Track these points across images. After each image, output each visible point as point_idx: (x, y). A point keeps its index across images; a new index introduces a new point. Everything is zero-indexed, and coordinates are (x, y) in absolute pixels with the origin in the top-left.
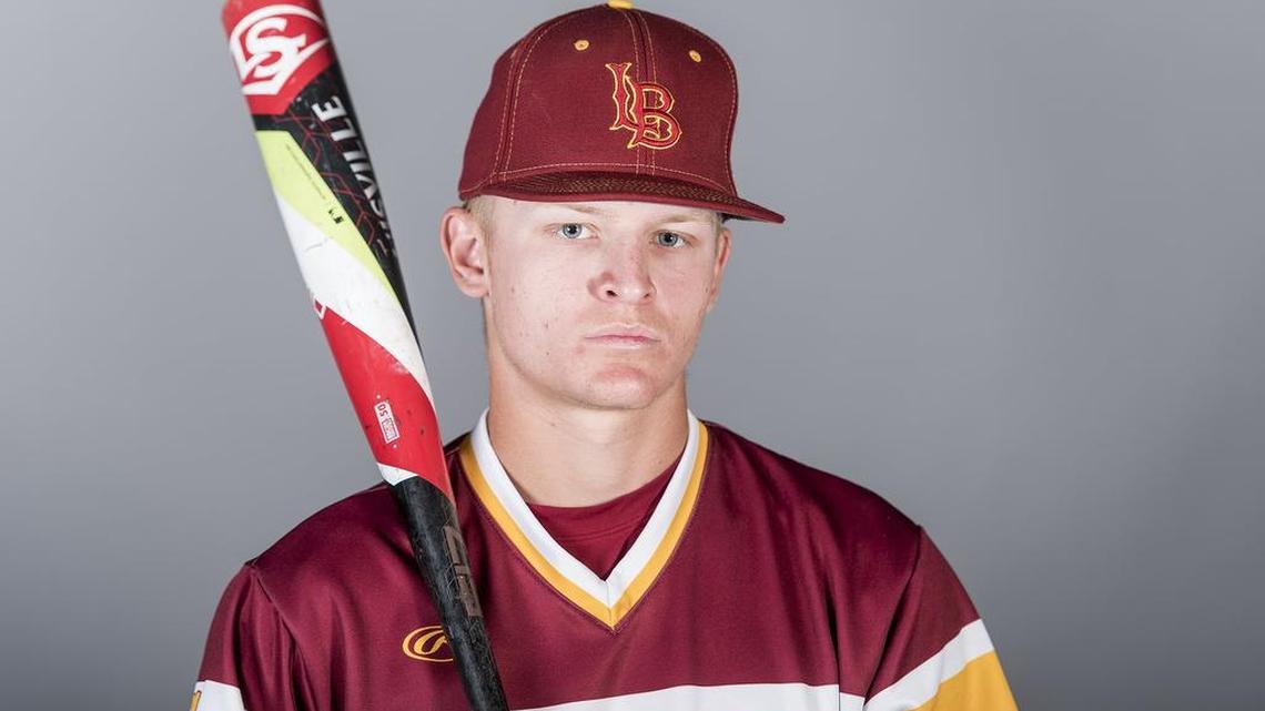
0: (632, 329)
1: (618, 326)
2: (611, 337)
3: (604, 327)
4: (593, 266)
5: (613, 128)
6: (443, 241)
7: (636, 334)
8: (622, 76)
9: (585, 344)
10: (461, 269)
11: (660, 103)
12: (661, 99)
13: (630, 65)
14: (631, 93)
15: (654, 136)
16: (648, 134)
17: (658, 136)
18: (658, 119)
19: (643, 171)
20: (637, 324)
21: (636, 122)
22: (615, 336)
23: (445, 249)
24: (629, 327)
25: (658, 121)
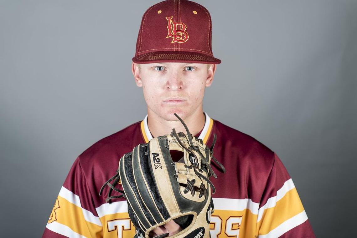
0: (176, 98)
1: (172, 98)
2: (170, 101)
3: (168, 98)
4: (164, 79)
5: (167, 37)
6: (133, 71)
7: (177, 100)
8: (170, 20)
9: (163, 103)
10: (137, 79)
11: (182, 28)
12: (182, 27)
13: (172, 17)
14: (173, 26)
15: (180, 39)
16: (178, 38)
17: (181, 39)
18: (181, 33)
19: (177, 50)
20: (178, 97)
21: (174, 35)
22: (171, 101)
23: (133, 73)
24: (175, 98)
25: (181, 34)
